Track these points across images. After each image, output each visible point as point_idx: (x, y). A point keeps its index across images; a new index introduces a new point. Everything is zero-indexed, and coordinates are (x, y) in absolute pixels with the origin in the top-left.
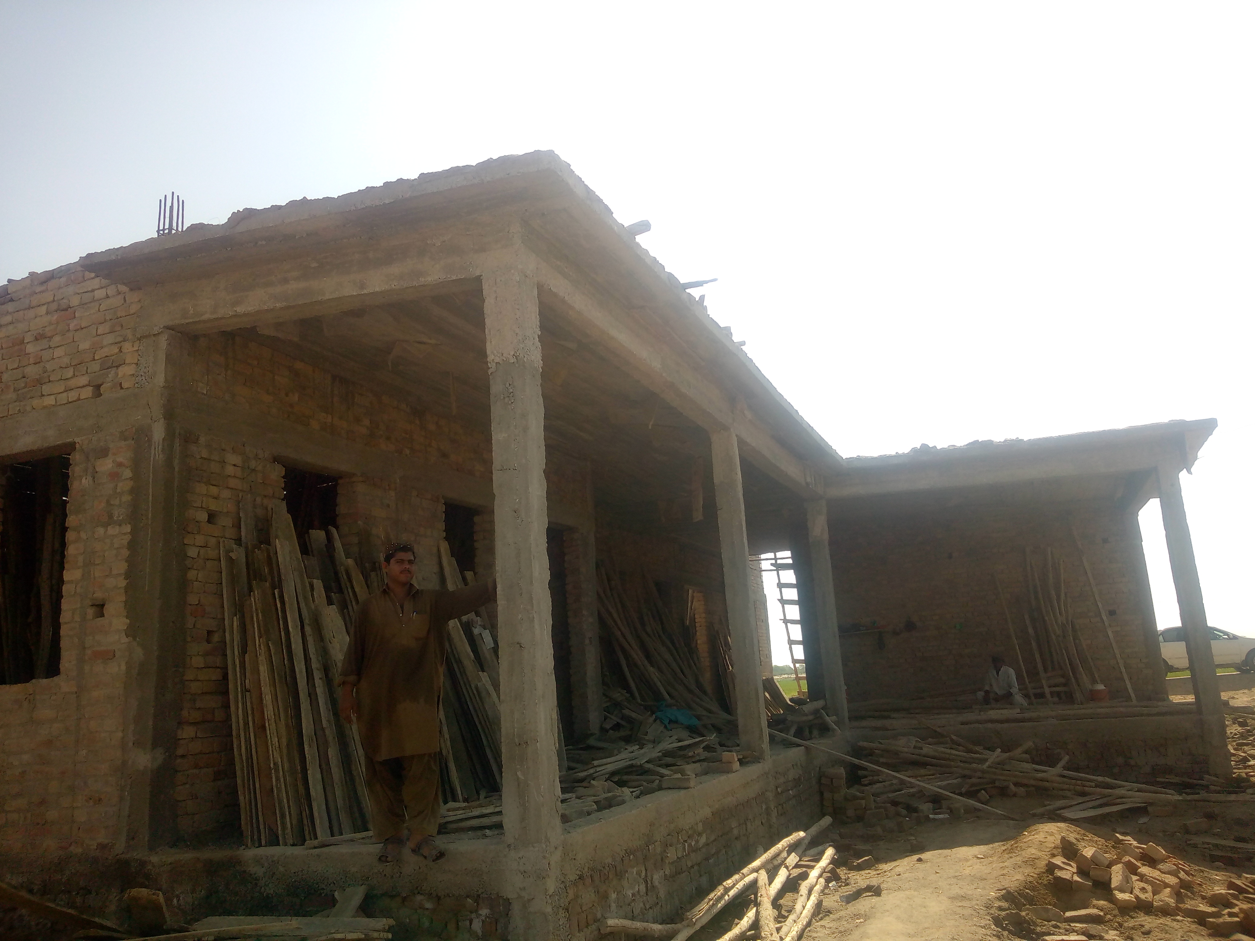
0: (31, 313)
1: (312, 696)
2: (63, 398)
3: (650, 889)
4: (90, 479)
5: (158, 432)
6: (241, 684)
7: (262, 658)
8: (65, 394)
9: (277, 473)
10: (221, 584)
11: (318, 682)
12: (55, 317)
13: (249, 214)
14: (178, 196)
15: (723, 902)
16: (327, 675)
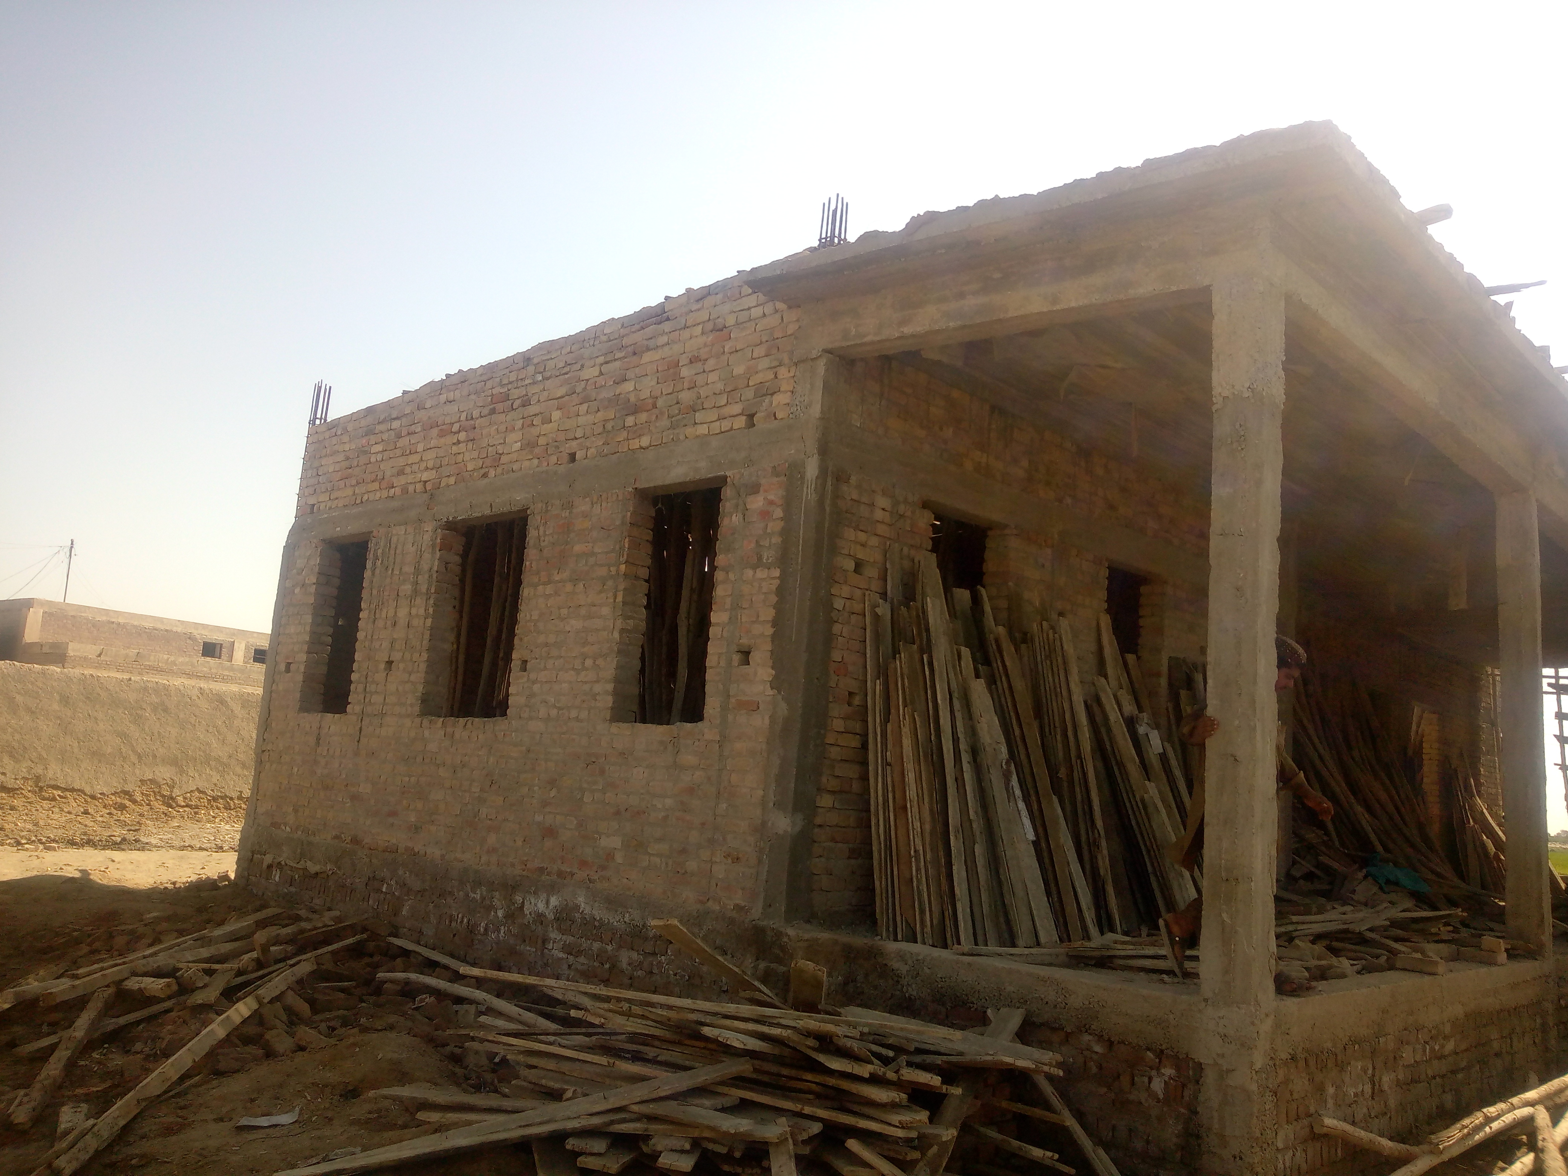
0: (686, 334)
1: (959, 780)
2: (716, 427)
3: (1377, 1091)
4: (740, 516)
5: (812, 470)
6: (882, 756)
7: (906, 730)
8: (718, 423)
9: (925, 520)
10: (865, 641)
11: (966, 767)
12: (710, 338)
13: (931, 217)
14: (842, 198)
15: (1482, 1134)
16: (975, 760)
